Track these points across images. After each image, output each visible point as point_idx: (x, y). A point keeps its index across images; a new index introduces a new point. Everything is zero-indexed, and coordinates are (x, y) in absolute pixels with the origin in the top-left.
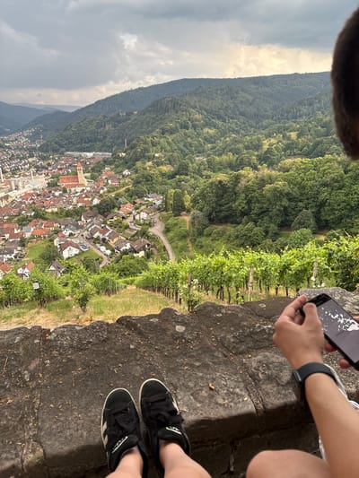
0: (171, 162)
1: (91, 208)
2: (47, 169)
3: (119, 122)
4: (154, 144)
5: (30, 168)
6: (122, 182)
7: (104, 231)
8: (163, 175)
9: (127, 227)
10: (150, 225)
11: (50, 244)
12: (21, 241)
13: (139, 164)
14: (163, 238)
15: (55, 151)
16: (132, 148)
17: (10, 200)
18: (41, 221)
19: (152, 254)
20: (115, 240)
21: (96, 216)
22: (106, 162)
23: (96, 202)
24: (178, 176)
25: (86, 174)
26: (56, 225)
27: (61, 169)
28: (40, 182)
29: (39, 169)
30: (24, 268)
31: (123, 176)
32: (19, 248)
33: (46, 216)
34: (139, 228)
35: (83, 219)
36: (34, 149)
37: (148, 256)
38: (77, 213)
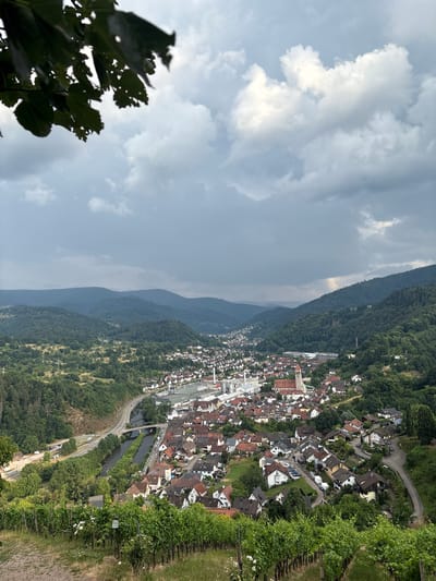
0: (416, 366)
1: (308, 422)
2: (262, 370)
3: (349, 318)
4: (392, 344)
5: (244, 368)
6: (349, 390)
7: (321, 455)
8: (406, 384)
9: (352, 452)
10: (385, 453)
11: (254, 463)
12: (222, 456)
13: (372, 368)
14: (404, 476)
15: (273, 350)
16: (364, 348)
17: (219, 404)
18: (248, 433)
19: (387, 498)
20: (335, 469)
21: (312, 433)
22: (331, 365)
23: (315, 414)
24: (427, 387)
25: (305, 379)
26: (263, 440)
27: (277, 371)
28: (252, 386)
29: (254, 370)
30: (220, 492)
31: (352, 383)
32: (220, 465)
33: (255, 428)
34: (368, 456)
35: (296, 435)
36: (251, 348)
37: (381, 500)
38: (290, 427)
